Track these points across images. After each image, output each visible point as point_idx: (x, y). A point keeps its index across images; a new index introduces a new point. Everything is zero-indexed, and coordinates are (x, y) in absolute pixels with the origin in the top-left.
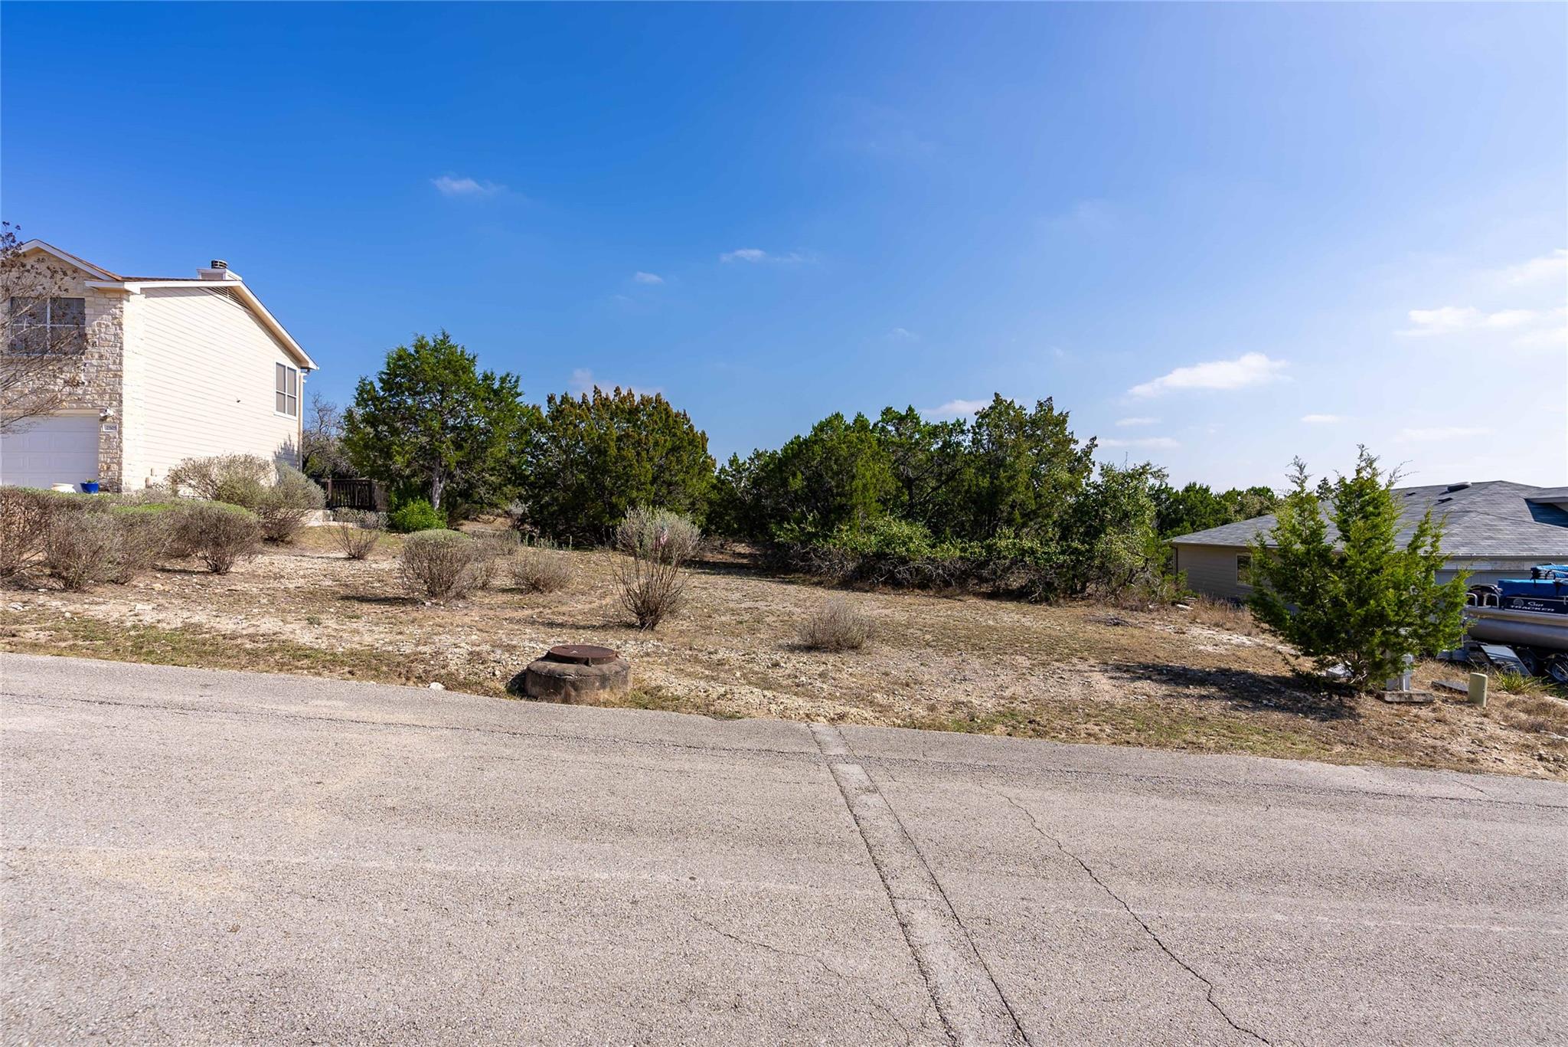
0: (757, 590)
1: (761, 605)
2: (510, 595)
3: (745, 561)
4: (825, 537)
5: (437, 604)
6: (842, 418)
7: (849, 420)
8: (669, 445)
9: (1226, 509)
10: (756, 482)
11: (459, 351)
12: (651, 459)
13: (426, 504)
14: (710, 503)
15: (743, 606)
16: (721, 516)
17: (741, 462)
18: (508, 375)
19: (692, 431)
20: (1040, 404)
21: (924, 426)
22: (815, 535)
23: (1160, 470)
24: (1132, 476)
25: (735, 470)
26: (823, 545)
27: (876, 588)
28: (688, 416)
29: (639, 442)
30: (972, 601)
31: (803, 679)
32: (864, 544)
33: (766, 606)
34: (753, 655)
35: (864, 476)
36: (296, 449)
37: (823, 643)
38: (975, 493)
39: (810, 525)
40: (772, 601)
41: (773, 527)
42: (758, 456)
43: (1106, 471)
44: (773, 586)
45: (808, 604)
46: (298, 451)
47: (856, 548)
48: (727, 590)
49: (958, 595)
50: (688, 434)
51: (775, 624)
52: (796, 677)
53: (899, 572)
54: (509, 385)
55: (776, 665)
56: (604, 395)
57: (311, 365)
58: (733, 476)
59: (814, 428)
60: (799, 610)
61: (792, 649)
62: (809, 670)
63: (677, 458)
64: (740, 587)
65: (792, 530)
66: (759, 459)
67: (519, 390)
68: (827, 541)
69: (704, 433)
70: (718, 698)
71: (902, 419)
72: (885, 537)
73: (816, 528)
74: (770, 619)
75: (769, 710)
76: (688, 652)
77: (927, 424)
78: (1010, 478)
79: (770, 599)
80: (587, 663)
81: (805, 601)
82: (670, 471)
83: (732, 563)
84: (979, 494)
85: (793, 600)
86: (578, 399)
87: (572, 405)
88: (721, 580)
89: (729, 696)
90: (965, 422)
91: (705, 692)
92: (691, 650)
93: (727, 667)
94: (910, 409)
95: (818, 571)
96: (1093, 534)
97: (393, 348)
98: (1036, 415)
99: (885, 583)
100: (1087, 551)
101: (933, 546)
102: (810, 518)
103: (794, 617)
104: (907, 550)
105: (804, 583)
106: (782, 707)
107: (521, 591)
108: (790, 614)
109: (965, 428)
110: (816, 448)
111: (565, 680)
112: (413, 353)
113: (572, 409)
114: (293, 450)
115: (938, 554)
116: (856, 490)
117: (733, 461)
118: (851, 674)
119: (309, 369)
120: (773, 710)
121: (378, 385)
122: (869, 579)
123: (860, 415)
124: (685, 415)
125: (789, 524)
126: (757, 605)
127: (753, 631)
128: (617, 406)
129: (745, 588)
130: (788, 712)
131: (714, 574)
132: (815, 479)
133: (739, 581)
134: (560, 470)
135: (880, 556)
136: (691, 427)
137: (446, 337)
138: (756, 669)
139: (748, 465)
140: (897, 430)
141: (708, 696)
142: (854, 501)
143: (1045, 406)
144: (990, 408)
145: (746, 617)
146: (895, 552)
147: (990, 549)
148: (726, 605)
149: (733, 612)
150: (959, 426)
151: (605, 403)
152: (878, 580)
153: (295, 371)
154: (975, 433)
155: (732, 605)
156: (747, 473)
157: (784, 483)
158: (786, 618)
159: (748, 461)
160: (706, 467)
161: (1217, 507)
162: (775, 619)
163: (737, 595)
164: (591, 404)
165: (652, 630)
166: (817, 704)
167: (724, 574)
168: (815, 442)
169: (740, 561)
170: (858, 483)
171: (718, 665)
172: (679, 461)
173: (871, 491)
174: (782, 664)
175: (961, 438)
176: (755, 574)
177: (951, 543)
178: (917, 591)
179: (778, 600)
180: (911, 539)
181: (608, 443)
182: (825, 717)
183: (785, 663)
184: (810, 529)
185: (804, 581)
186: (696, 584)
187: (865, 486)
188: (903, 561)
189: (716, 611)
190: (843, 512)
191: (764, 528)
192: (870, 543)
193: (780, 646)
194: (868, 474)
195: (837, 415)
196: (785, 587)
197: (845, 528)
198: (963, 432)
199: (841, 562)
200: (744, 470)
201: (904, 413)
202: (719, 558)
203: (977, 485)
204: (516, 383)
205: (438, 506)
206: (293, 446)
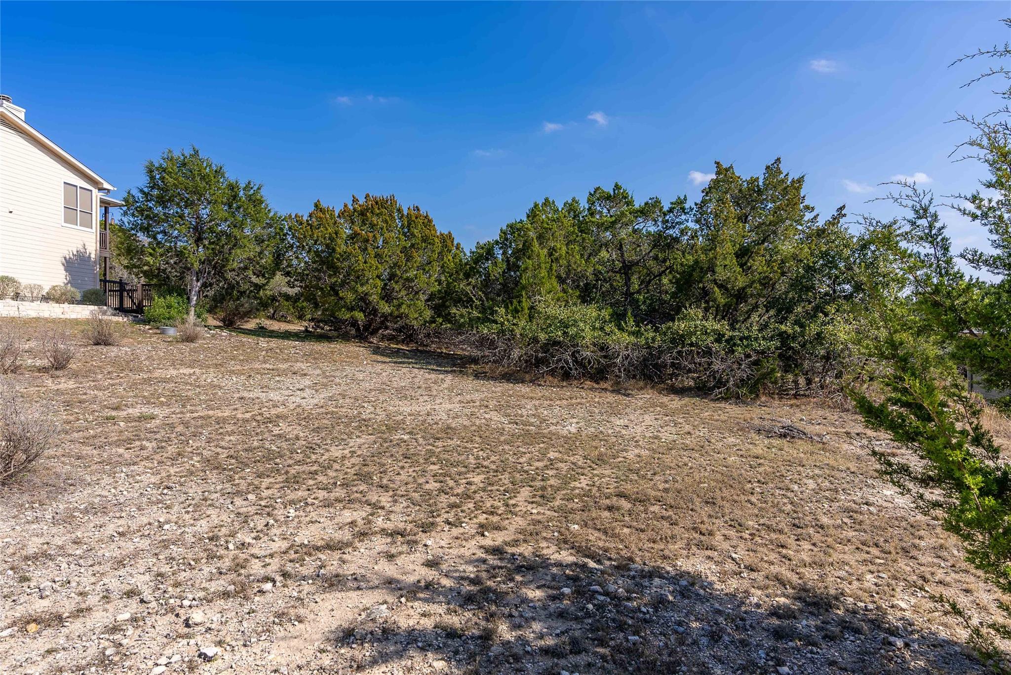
27: (540, 380)
36: (93, 256)
54: (251, 192)
57: (106, 185)
71: (609, 199)
94: (618, 188)
114: (89, 257)
119: (109, 190)
122: (538, 369)
135: (556, 342)
137: (196, 152)
152: (543, 370)
153: (91, 191)
154: (702, 212)
173: (543, 271)
204: (259, 189)
205: (194, 302)
206: (90, 254)
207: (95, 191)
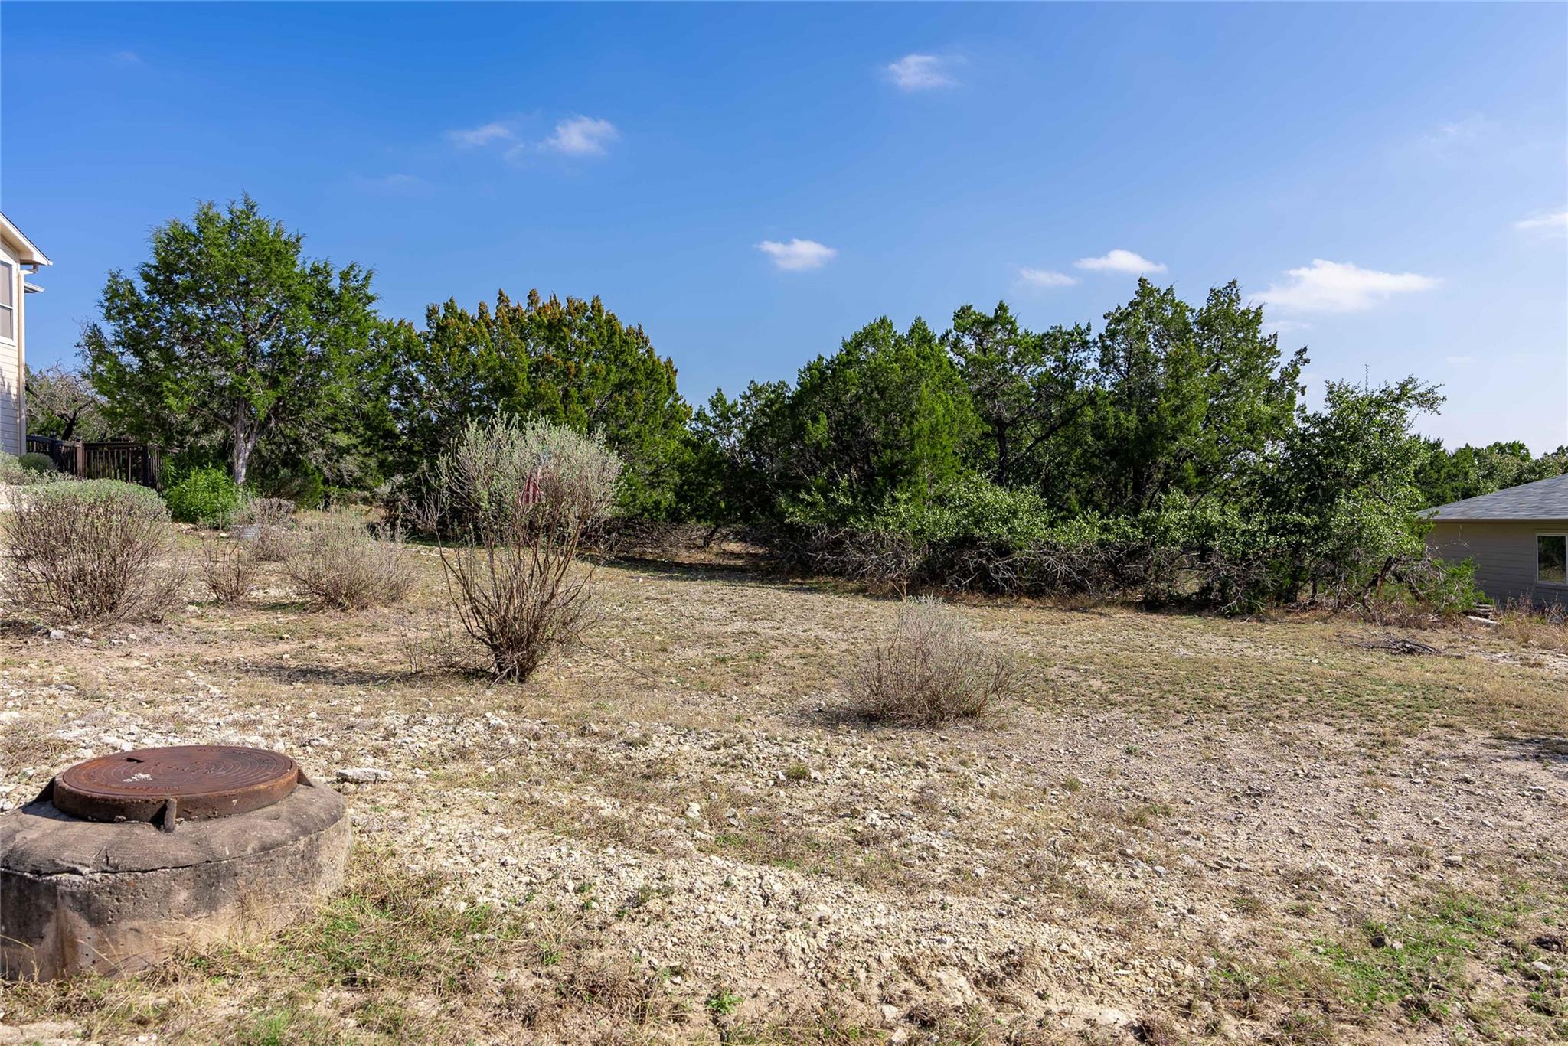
0: (757, 601)
1: (764, 627)
2: (271, 615)
3: (739, 562)
4: (870, 513)
5: (77, 634)
6: (891, 326)
7: (902, 329)
8: (614, 378)
9: (1466, 473)
10: (754, 436)
11: (272, 230)
12: (585, 401)
13: (219, 475)
14: (682, 468)
15: (729, 629)
16: (700, 488)
17: (729, 403)
18: (352, 267)
19: (650, 357)
20: (1215, 294)
21: (1023, 337)
22: (853, 511)
23: (1431, 391)
24: (1379, 404)
25: (720, 416)
26: (867, 525)
27: (956, 598)
28: (645, 335)
29: (566, 373)
30: (1122, 615)
31: (873, 817)
32: (935, 523)
33: (773, 628)
34: (739, 749)
35: (932, 411)
36: (14, 391)
37: (901, 706)
38: (1113, 438)
39: (845, 495)
40: (783, 620)
41: (782, 501)
42: (757, 392)
43: (1335, 395)
44: (785, 595)
45: (848, 624)
46: (18, 396)
47: (922, 531)
48: (704, 602)
49: (1095, 606)
50: (644, 361)
51: (792, 663)
52: (854, 814)
53: (997, 570)
54: (354, 284)
55: (798, 776)
56: (513, 305)
57: (38, 257)
58: (716, 426)
59: (845, 346)
60: (833, 635)
61: (832, 719)
62: (886, 788)
63: (628, 398)
64: (727, 597)
65: (813, 505)
66: (758, 398)
67: (370, 292)
68: (872, 520)
69: (669, 360)
70: (619, 915)
71: (987, 324)
72: (971, 512)
73: (854, 499)
74: (780, 653)
75: (782, 954)
76: (575, 742)
77: (1027, 334)
78: (1176, 410)
79: (779, 616)
80: (159, 820)
81: (842, 618)
82: (617, 419)
83: (720, 565)
84: (1124, 440)
85: (819, 618)
86: (473, 312)
87: (461, 317)
88: (696, 588)
89: (655, 904)
90: (1089, 329)
91: (580, 890)
92: (582, 735)
93: (669, 784)
94: (1002, 307)
95: (858, 571)
96: (1321, 498)
97: (163, 225)
98: (1209, 310)
99: (972, 588)
100: (1316, 528)
101: (1052, 524)
102: (844, 483)
103: (826, 649)
104: (1010, 531)
105: (835, 590)
106: (823, 936)
107: (302, 608)
108: (818, 642)
109: (1089, 338)
110: (850, 372)
111: (52, 889)
112: (195, 230)
113: (461, 325)
114: (9, 393)
115: (1062, 536)
116: (918, 436)
117: (717, 401)
118: (993, 796)
119: (35, 265)
120: (794, 951)
121: (140, 286)
122: (944, 582)
123: (918, 320)
124: (640, 333)
125: (808, 493)
126: (756, 627)
127: (745, 678)
128: (531, 319)
129: (737, 599)
130: (844, 955)
131: (686, 580)
132: (848, 426)
133: (727, 590)
134: (444, 423)
135: (965, 542)
136: (650, 352)
137: (250, 207)
138: (746, 788)
139: (740, 407)
140: (979, 343)
141: (585, 907)
142: (917, 452)
143: (1223, 298)
144: (1130, 304)
145: (734, 649)
146: (990, 535)
147: (1148, 527)
148: (698, 628)
149: (711, 641)
150: (1080, 335)
151: (514, 317)
152: (960, 583)
153: (9, 266)
154: (1105, 348)
155: (709, 628)
156: (739, 420)
157: (799, 432)
158: (810, 651)
159: (740, 400)
160: (674, 416)
161: (1454, 471)
162: (788, 652)
163: (721, 611)
164: (493, 317)
165: (521, 681)
166: (930, 917)
167: (702, 579)
168: (848, 364)
169: (732, 563)
170: (923, 423)
171: (647, 777)
172: (630, 403)
173: (945, 436)
174: (814, 774)
175: (1082, 355)
176: (753, 579)
177: (1084, 518)
178: (1026, 600)
179: (793, 619)
180: (1015, 513)
181: (515, 375)
182: (963, 967)
183: (822, 768)
184: (845, 501)
185: (836, 587)
186: (652, 594)
187: (934, 429)
188: (1002, 550)
189: (678, 639)
190: (896, 474)
191: (767, 504)
192: (945, 523)
193: (803, 713)
194: (940, 408)
195: (883, 321)
196: (804, 596)
197: (904, 496)
198: (1085, 345)
199: (897, 556)
200: (734, 415)
201: (992, 315)
202: (699, 557)
203: (1118, 425)
204: (367, 278)
205: (243, 479)
206: (9, 387)
207: (16, 266)
